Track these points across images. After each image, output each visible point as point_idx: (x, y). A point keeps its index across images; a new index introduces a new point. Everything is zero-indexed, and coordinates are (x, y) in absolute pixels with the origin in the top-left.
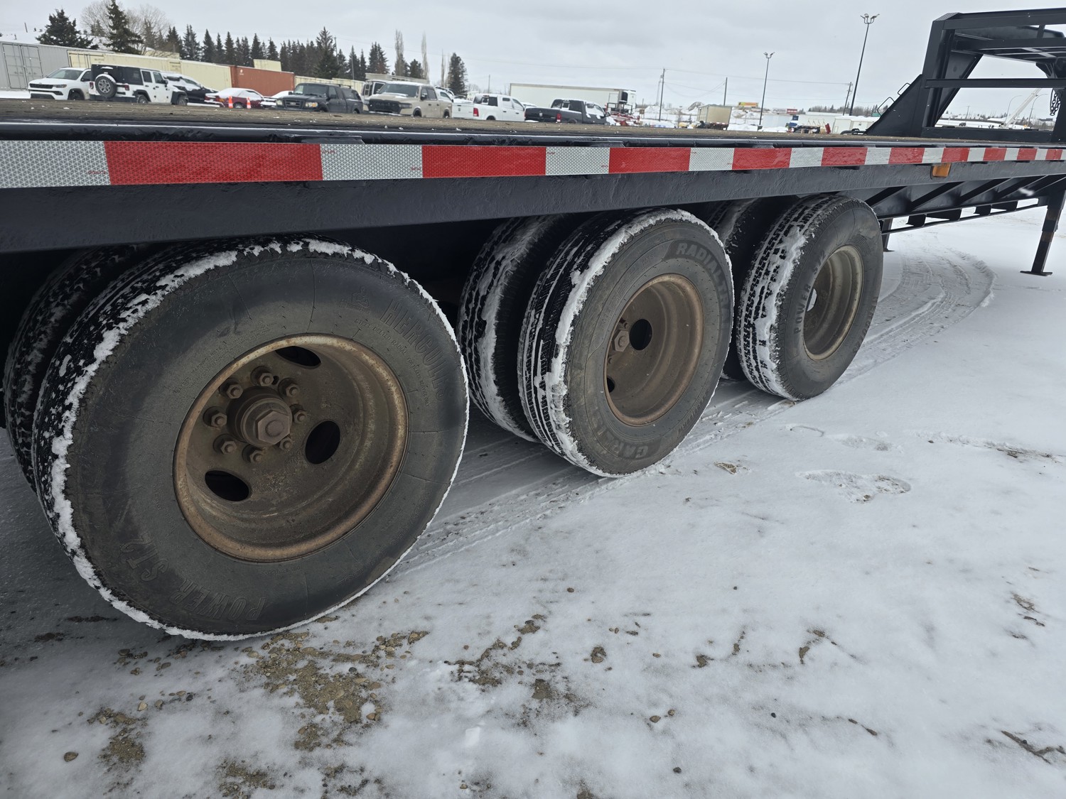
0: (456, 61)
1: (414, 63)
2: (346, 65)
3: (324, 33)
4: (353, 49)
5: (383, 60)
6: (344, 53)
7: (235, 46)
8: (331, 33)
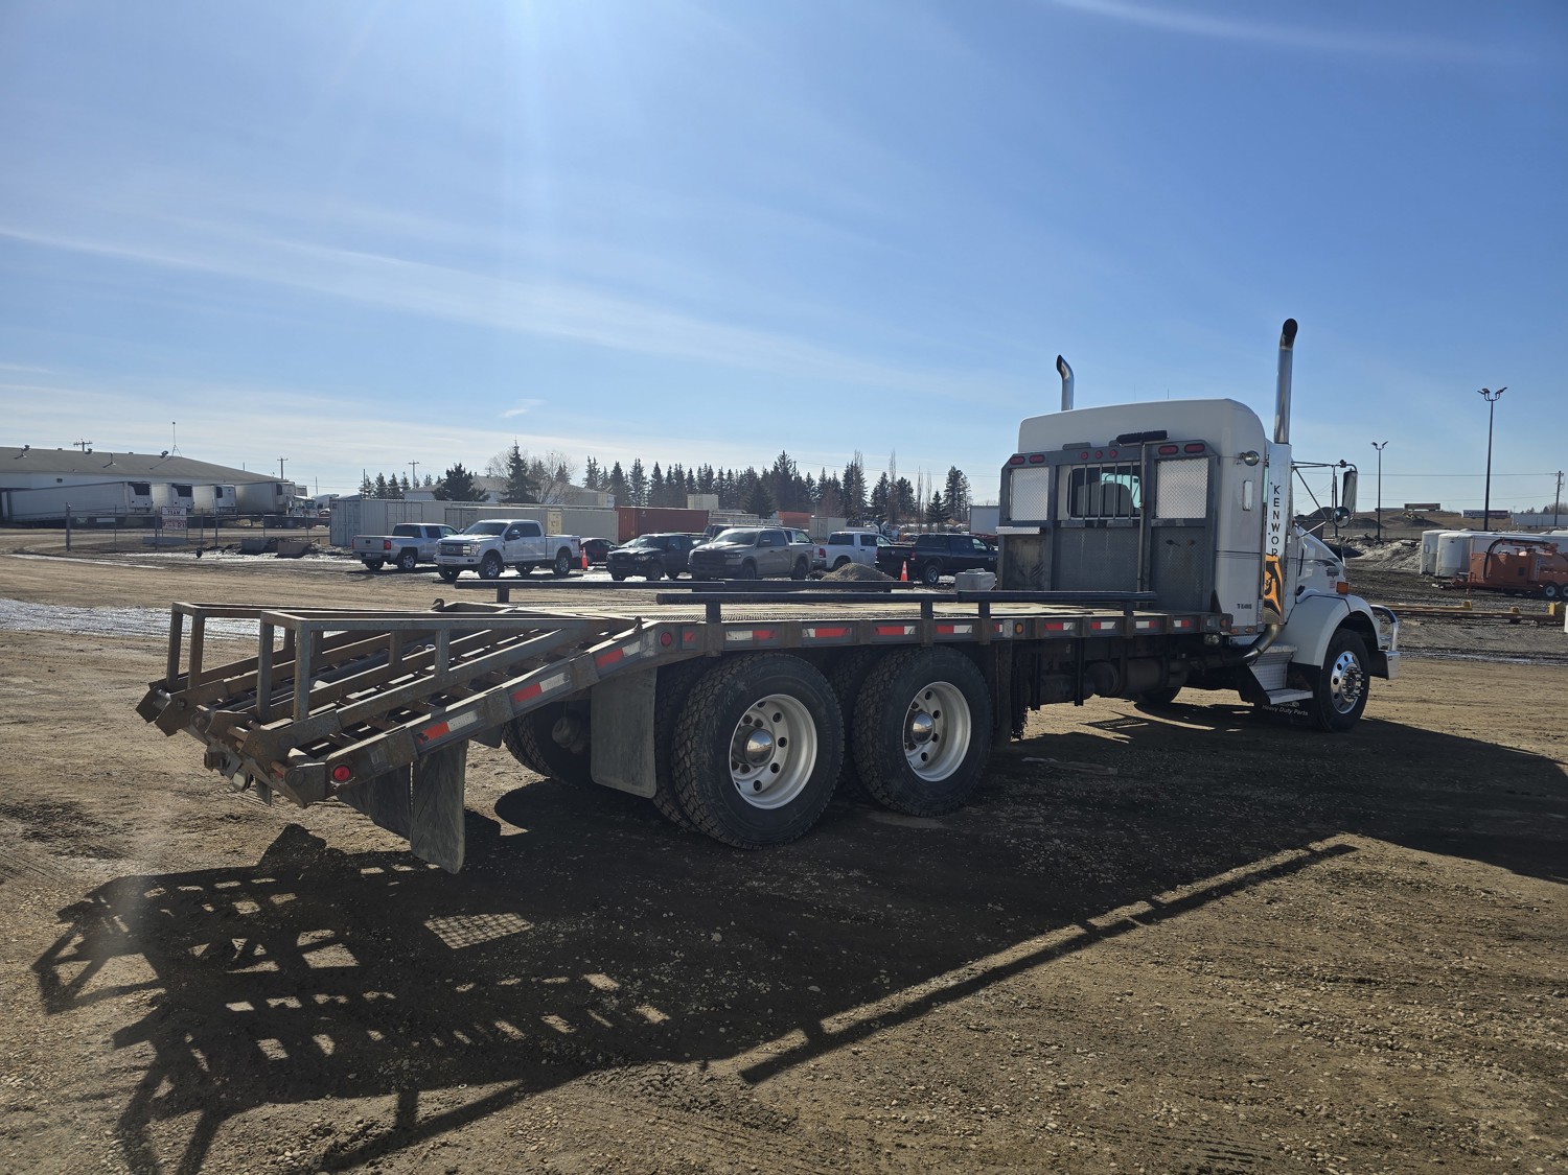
0: (955, 477)
2: (814, 490)
3: (784, 456)
4: (824, 471)
6: (812, 477)
7: (686, 477)
8: (791, 457)
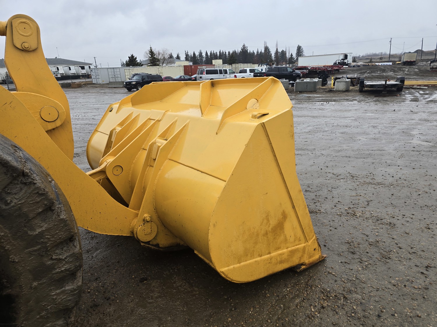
0: (299, 48)
1: (283, 51)
2: (255, 56)
3: (244, 45)
5: (269, 52)
